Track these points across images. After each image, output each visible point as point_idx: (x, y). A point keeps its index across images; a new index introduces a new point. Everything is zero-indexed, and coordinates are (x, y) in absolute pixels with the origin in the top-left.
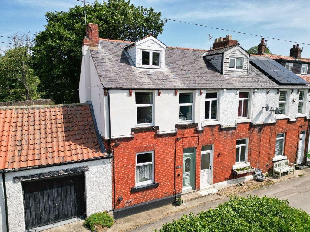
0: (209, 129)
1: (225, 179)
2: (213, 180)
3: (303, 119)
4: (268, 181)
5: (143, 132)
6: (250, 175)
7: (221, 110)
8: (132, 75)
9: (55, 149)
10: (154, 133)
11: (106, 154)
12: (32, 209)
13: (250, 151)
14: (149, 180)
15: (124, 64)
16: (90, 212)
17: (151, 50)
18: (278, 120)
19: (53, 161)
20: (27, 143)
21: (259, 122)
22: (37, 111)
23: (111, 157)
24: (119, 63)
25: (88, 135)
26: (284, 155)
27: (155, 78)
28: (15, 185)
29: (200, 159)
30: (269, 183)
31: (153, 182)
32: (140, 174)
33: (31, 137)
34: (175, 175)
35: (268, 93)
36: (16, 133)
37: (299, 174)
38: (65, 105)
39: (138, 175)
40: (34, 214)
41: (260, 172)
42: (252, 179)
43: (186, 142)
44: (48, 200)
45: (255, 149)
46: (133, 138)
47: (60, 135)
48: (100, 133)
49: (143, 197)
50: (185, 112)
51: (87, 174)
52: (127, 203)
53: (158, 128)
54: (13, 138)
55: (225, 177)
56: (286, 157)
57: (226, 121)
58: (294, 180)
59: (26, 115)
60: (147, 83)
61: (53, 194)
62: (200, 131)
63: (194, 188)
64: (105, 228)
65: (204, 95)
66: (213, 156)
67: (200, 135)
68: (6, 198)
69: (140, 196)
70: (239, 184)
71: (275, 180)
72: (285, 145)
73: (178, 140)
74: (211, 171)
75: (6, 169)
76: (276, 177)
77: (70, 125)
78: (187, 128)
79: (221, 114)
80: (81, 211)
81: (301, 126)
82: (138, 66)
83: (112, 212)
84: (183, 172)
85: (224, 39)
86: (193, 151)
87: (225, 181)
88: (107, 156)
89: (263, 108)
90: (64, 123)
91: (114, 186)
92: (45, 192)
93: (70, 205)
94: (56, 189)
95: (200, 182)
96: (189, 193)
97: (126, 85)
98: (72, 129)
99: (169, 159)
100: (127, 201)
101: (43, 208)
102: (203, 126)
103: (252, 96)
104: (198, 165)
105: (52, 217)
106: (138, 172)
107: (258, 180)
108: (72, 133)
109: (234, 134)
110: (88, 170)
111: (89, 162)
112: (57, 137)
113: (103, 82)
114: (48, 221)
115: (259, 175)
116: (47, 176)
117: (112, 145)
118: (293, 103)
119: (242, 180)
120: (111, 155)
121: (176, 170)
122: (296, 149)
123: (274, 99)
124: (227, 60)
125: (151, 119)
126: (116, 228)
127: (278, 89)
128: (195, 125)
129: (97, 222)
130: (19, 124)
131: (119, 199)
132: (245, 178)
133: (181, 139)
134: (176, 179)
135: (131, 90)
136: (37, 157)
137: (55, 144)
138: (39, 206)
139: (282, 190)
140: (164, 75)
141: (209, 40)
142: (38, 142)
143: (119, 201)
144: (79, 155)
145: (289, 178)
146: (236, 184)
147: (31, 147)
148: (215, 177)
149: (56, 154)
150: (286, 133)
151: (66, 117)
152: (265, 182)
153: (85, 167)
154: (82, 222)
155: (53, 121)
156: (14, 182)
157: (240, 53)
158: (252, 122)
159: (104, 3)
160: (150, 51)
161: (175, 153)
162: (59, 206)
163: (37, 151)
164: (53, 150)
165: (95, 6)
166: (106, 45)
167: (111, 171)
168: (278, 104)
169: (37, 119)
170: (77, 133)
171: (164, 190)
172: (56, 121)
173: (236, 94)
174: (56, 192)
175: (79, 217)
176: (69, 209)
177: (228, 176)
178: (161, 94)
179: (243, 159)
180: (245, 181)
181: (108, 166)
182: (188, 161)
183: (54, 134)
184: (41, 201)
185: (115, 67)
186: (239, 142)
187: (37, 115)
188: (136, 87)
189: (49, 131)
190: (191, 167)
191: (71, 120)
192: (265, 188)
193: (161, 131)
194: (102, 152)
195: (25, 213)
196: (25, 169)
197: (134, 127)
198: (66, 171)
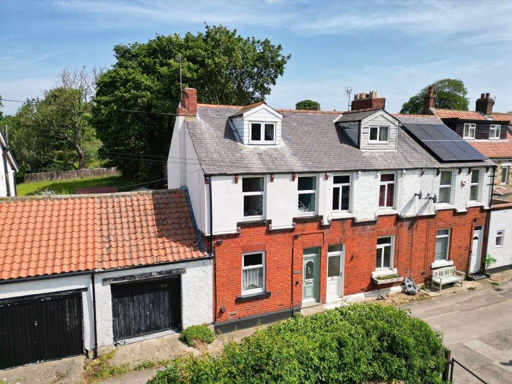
0: (339, 223)
1: (361, 290)
2: (344, 291)
3: (479, 209)
4: (423, 295)
5: (251, 227)
6: (398, 285)
7: (354, 198)
8: (238, 155)
9: (147, 247)
10: (265, 228)
11: (206, 253)
12: (121, 317)
13: (397, 253)
14: (259, 287)
15: (229, 139)
16: (186, 323)
17: (263, 122)
18: (438, 210)
19: (146, 261)
20: (115, 239)
21: (410, 213)
22: (123, 199)
23: (213, 258)
24: (222, 139)
25: (184, 230)
26: (449, 259)
27: (267, 158)
28: (104, 287)
29: (326, 262)
30: (423, 297)
31: (264, 290)
32: (248, 280)
33: (119, 232)
34: (292, 282)
35: (422, 174)
36: (101, 228)
37: (469, 287)
38: (155, 191)
39: (245, 281)
40: (122, 323)
41: (411, 283)
42: (400, 291)
43: (308, 239)
44: (139, 307)
45: (404, 250)
46: (239, 234)
47: (151, 229)
48: (199, 228)
49: (250, 309)
50: (306, 201)
51: (184, 278)
52: (231, 315)
53: (270, 222)
54: (99, 233)
55: (362, 287)
56: (451, 263)
57: (363, 212)
58: (461, 294)
59: (110, 205)
60: (256, 167)
61: (144, 300)
62: (326, 226)
63: (318, 301)
64: (205, 343)
65: (331, 179)
66: (344, 259)
67: (325, 231)
68: (94, 302)
69: (247, 308)
70: (380, 298)
71: (432, 294)
72: (450, 246)
73: (296, 237)
74: (342, 278)
75: (95, 269)
76: (435, 290)
77: (163, 217)
78: (309, 222)
79: (354, 204)
80: (176, 323)
81: (475, 220)
82: (246, 142)
83: (212, 326)
84: (303, 279)
85: (367, 96)
86: (317, 253)
87: (361, 292)
88: (208, 256)
89: (416, 194)
90: (155, 215)
91: (216, 293)
92: (135, 298)
93: (164, 314)
94: (148, 295)
95: (326, 293)
96: (312, 306)
97: (231, 169)
98: (164, 223)
99: (285, 262)
100: (230, 313)
101: (133, 316)
102: (330, 219)
103: (400, 179)
104: (323, 271)
105: (143, 328)
106: (245, 278)
107: (408, 293)
108: (165, 227)
109: (373, 229)
110: (184, 272)
111: (186, 263)
112: (148, 232)
113: (204, 167)
114: (138, 333)
115: (410, 286)
116: (139, 278)
117: (214, 242)
118: (462, 188)
119: (386, 293)
120: (212, 255)
121: (294, 276)
122: (467, 251)
123: (432, 183)
124: (366, 129)
125: (262, 210)
126: (218, 344)
127: (438, 169)
128: (318, 219)
129: (195, 335)
130: (104, 216)
131: (221, 310)
132: (390, 290)
133: (301, 237)
134: (294, 287)
135: (237, 176)
136: (127, 256)
137: (146, 241)
138: (128, 314)
139: (438, 307)
140: (279, 154)
141: (346, 95)
142: (127, 238)
143: (221, 312)
144: (175, 254)
145: (454, 292)
146: (377, 298)
147: (120, 244)
148: (347, 287)
149: (148, 253)
150: (451, 229)
151: (156, 207)
152: (417, 296)
153: (181, 269)
154: (177, 335)
155: (142, 212)
156: (103, 285)
157: (385, 120)
158: (399, 214)
159: (200, 35)
160: (261, 123)
161: (293, 254)
162: (151, 314)
163: (127, 249)
164: (144, 248)
165: (187, 40)
166: (206, 114)
167: (212, 275)
168: (439, 189)
169: (124, 210)
170: (171, 227)
171: (278, 301)
172: (146, 212)
173: (376, 177)
174: (148, 298)
175: (173, 329)
176: (163, 319)
177: (365, 286)
178: (275, 180)
179: (387, 264)
180: (390, 293)
181: (209, 269)
182: (310, 264)
183: (144, 228)
184: (131, 309)
185: (218, 145)
186: (380, 241)
187: (123, 204)
188: (243, 172)
189: (138, 224)
190: (314, 273)
191: (163, 211)
192: (416, 303)
193: (274, 226)
194: (202, 251)
195: (114, 321)
196: (116, 270)
197: (240, 221)
198: (160, 273)
